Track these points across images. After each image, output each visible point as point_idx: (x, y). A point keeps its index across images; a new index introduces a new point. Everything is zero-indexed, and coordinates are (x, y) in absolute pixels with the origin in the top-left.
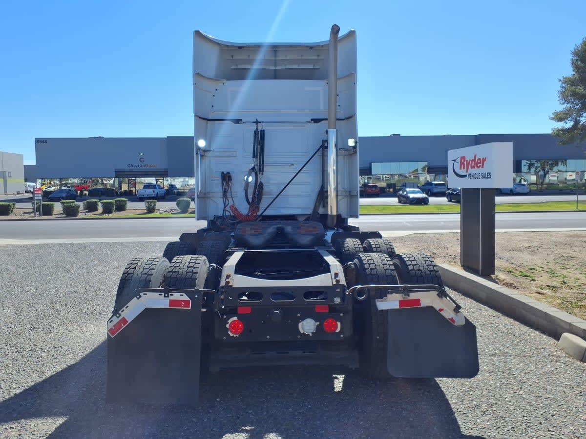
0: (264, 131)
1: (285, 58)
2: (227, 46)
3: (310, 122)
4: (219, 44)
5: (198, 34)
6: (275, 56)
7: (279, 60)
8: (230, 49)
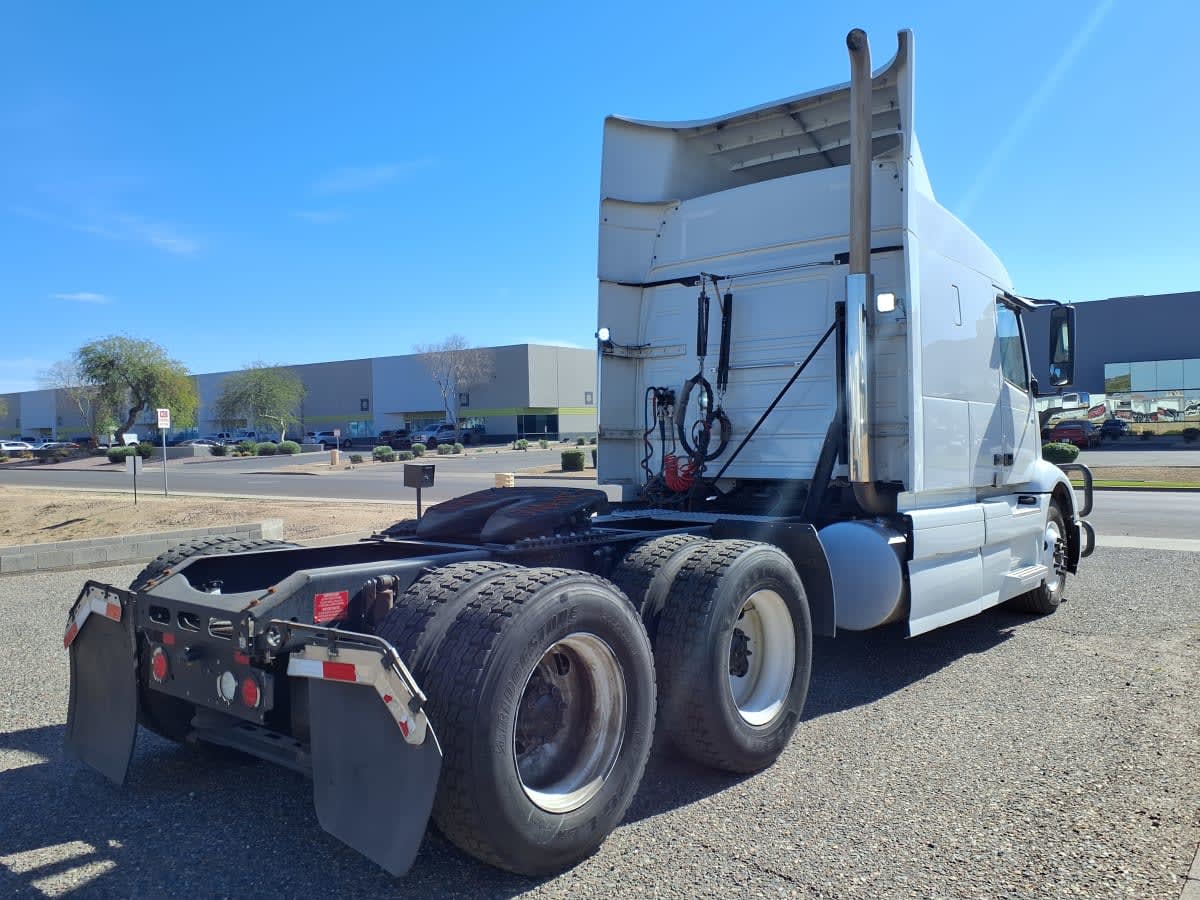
0: (731, 296)
1: (823, 126)
2: (698, 129)
3: (832, 263)
4: (675, 130)
5: (610, 120)
6: (804, 126)
7: (817, 131)
8: (702, 133)
